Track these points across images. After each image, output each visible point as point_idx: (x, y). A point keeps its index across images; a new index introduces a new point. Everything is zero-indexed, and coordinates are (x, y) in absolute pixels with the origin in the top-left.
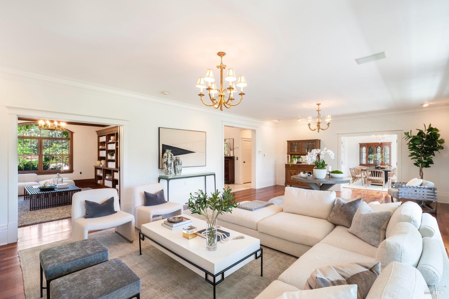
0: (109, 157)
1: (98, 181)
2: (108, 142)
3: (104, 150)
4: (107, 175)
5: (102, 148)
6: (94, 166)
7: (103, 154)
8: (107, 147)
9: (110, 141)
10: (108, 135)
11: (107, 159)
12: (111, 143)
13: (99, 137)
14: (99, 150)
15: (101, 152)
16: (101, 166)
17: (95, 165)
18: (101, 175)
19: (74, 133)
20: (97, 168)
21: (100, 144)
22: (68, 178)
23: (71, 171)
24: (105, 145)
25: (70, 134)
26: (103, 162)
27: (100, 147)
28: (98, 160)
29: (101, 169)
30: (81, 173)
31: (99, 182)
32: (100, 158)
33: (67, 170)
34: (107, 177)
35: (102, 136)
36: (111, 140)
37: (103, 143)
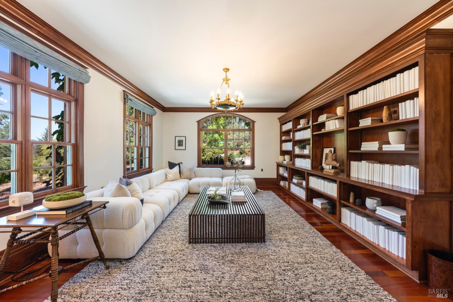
0: (297, 151)
1: (281, 181)
2: (294, 130)
3: (289, 141)
4: (294, 177)
5: (286, 140)
6: (276, 162)
7: (288, 146)
8: (294, 136)
9: (299, 127)
10: (295, 119)
11: (294, 154)
12: (300, 130)
13: (282, 125)
14: (282, 142)
15: (284, 145)
16: (285, 162)
17: (278, 161)
18: (286, 175)
19: (255, 122)
20: (279, 165)
21: (283, 133)
22: (249, 176)
23: (252, 167)
24: (290, 135)
25: (251, 124)
26: (287, 157)
27: (284, 138)
28: (280, 155)
29: (287, 168)
30: (262, 170)
31: (282, 183)
32: (284, 153)
33: (249, 166)
34: (295, 181)
35: (286, 123)
36: (300, 125)
37: (287, 133)
